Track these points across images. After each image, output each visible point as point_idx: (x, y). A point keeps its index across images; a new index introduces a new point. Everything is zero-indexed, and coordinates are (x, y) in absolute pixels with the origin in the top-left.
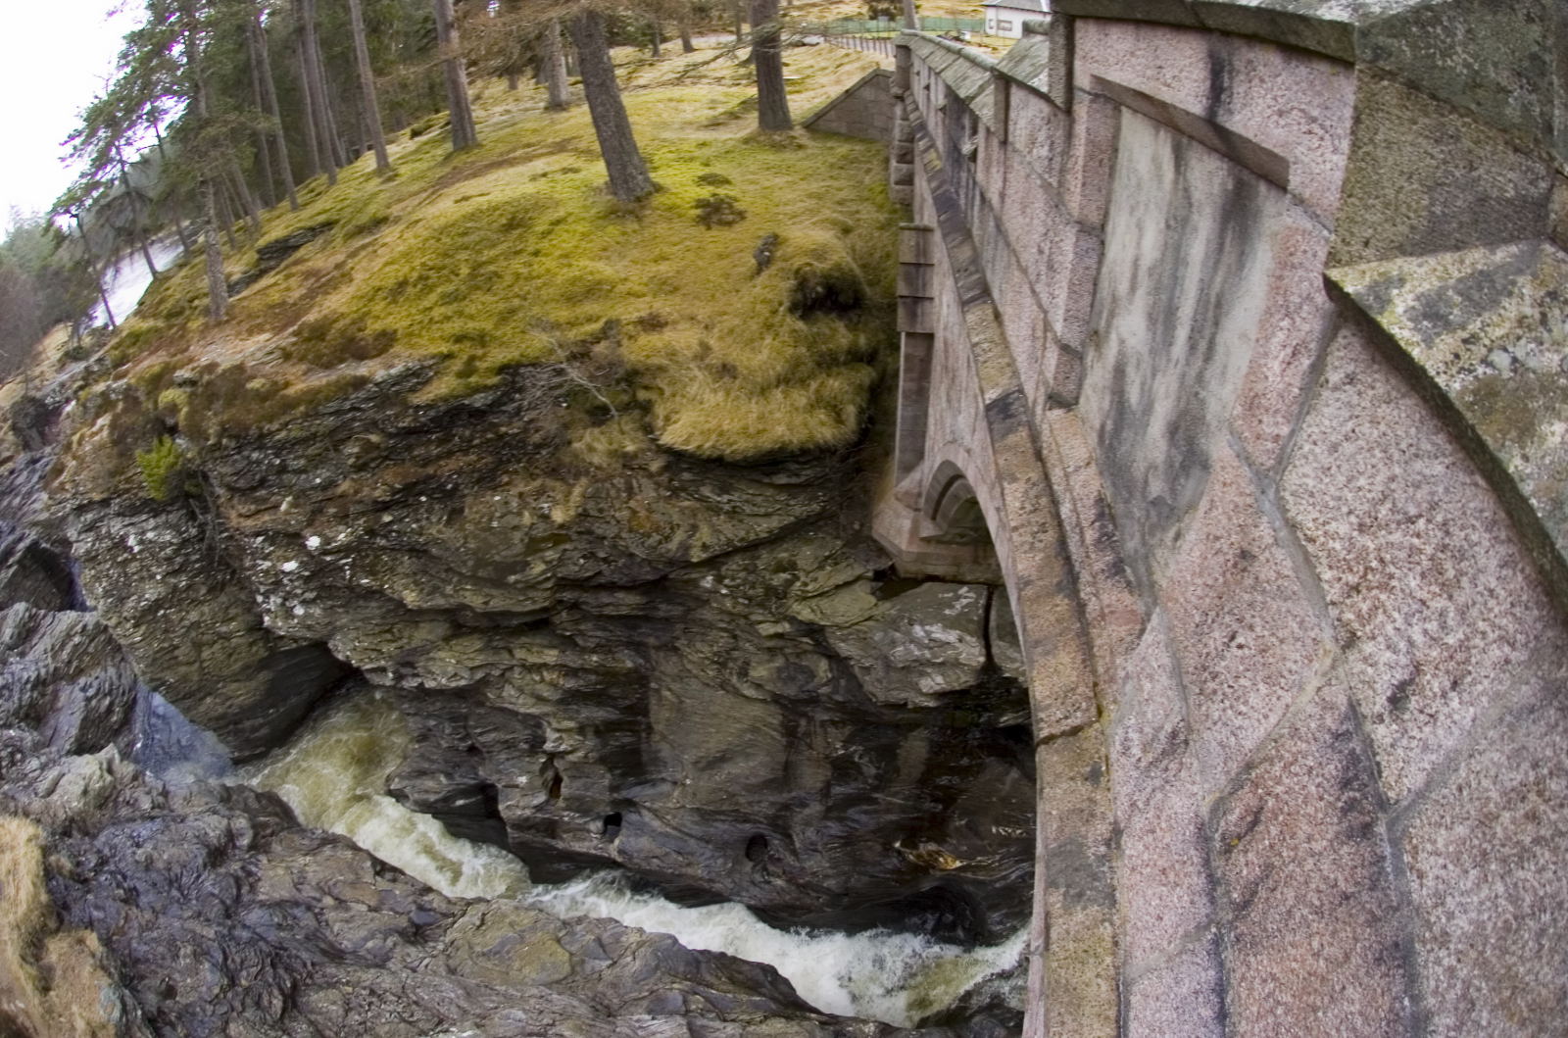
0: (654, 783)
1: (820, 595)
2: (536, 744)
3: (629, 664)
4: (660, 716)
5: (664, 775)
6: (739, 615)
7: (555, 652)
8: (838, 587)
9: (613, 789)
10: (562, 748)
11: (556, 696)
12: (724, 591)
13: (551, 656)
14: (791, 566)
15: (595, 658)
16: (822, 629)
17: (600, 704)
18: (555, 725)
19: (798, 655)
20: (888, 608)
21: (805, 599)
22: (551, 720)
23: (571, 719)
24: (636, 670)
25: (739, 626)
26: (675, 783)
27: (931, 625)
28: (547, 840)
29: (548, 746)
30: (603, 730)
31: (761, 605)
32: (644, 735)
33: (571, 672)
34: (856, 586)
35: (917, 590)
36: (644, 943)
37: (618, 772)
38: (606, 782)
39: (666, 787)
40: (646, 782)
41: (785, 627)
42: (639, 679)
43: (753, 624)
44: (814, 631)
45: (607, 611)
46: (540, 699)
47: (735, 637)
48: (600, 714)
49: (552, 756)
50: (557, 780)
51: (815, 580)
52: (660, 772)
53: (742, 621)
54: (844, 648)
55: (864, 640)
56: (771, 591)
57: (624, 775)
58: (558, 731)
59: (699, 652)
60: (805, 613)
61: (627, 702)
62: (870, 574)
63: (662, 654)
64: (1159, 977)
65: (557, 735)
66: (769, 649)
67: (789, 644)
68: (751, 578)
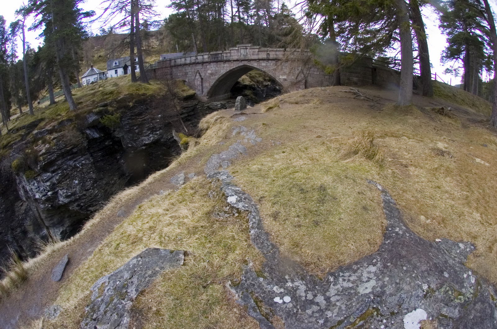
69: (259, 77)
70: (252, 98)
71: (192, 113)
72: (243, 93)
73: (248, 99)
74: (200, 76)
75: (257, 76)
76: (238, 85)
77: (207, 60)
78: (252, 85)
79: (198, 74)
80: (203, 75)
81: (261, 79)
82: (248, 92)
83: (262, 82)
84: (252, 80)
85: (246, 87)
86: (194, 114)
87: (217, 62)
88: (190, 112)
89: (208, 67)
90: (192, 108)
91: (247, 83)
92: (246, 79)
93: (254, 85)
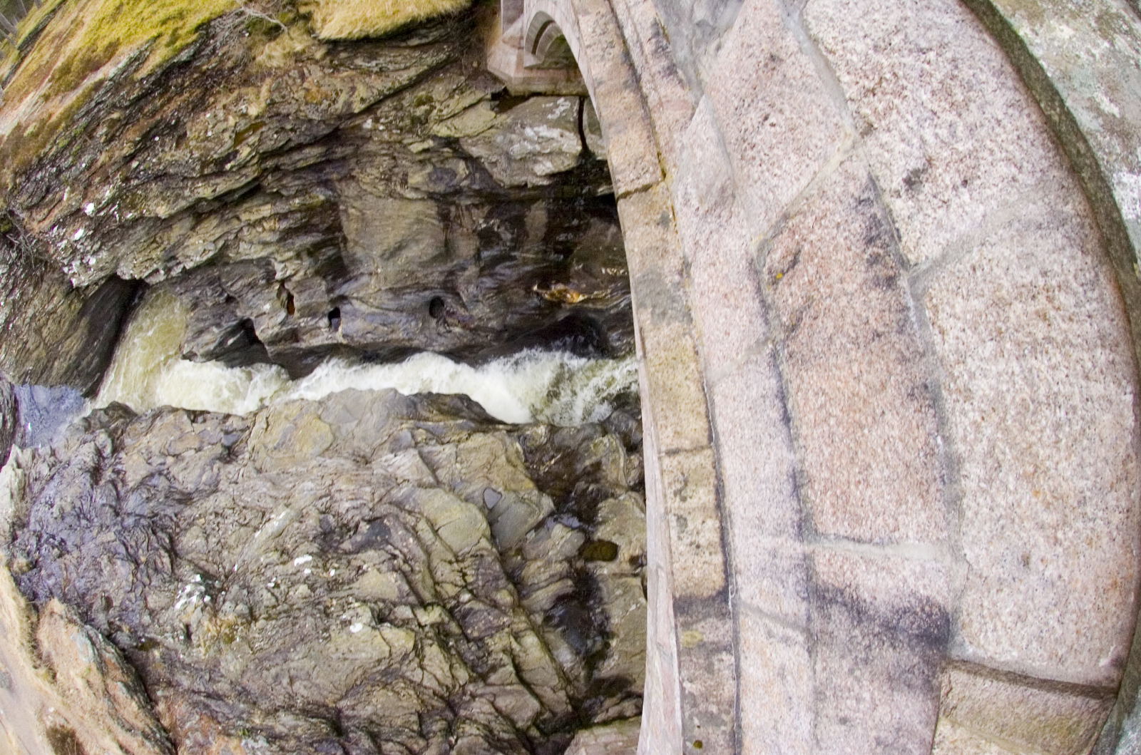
0: (356, 278)
1: (454, 116)
2: (270, 277)
3: (322, 198)
4: (350, 228)
5: (362, 270)
6: (395, 142)
7: (268, 207)
8: (465, 109)
9: (330, 291)
10: (288, 274)
11: (274, 238)
12: (381, 128)
13: (266, 211)
14: (429, 100)
15: (297, 201)
16: (457, 140)
17: (306, 233)
18: (279, 258)
19: (442, 162)
20: (505, 118)
21: (441, 121)
22: (276, 256)
23: (289, 250)
24: (327, 200)
25: (396, 150)
26: (371, 274)
27: (539, 126)
28: (295, 345)
29: (279, 276)
30: (313, 251)
31: (410, 131)
32: (342, 245)
33: (282, 217)
34: (479, 106)
35: (526, 103)
36: (376, 399)
37: (330, 277)
38: (323, 288)
39: (364, 279)
40: (351, 279)
41: (430, 143)
42: (331, 206)
43: (405, 147)
44: (451, 142)
46: (266, 244)
47: (394, 158)
48: (308, 240)
49: (282, 282)
50: (290, 298)
51: (448, 106)
52: (359, 269)
53: (398, 146)
54: (475, 151)
55: (489, 143)
56: (416, 121)
57: (334, 279)
58: (283, 262)
59: (370, 175)
60: (443, 131)
61: (326, 225)
62: (489, 96)
63: (343, 184)
64: (734, 382)
65: (283, 265)
66: (421, 161)
67: (435, 155)
68: (400, 114)
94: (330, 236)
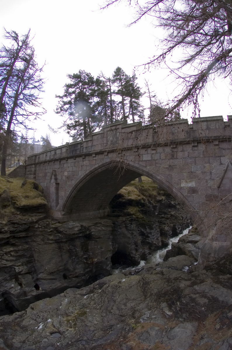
7: (12, 248)
8: (55, 223)
13: (12, 249)
17: (24, 258)
18: (17, 265)
30: (26, 263)
32: (34, 262)
35: (65, 223)
42: (30, 249)
45: (21, 236)
54: (61, 230)
61: (29, 255)
62: (58, 222)
68: (44, 223)
69: (153, 190)
70: (137, 218)
71: (23, 234)
72: (126, 211)
73: (132, 220)
74: (56, 179)
75: (151, 189)
76: (120, 200)
77: (64, 155)
78: (140, 200)
79: (53, 176)
80: (59, 177)
81: (155, 193)
82: (132, 210)
83: (155, 196)
84: (143, 194)
85: (131, 203)
86: (27, 237)
87: (75, 157)
88: (21, 231)
89: (65, 165)
90: (27, 227)
91: (133, 197)
92: (133, 191)
93: (144, 200)
94: (31, 259)
